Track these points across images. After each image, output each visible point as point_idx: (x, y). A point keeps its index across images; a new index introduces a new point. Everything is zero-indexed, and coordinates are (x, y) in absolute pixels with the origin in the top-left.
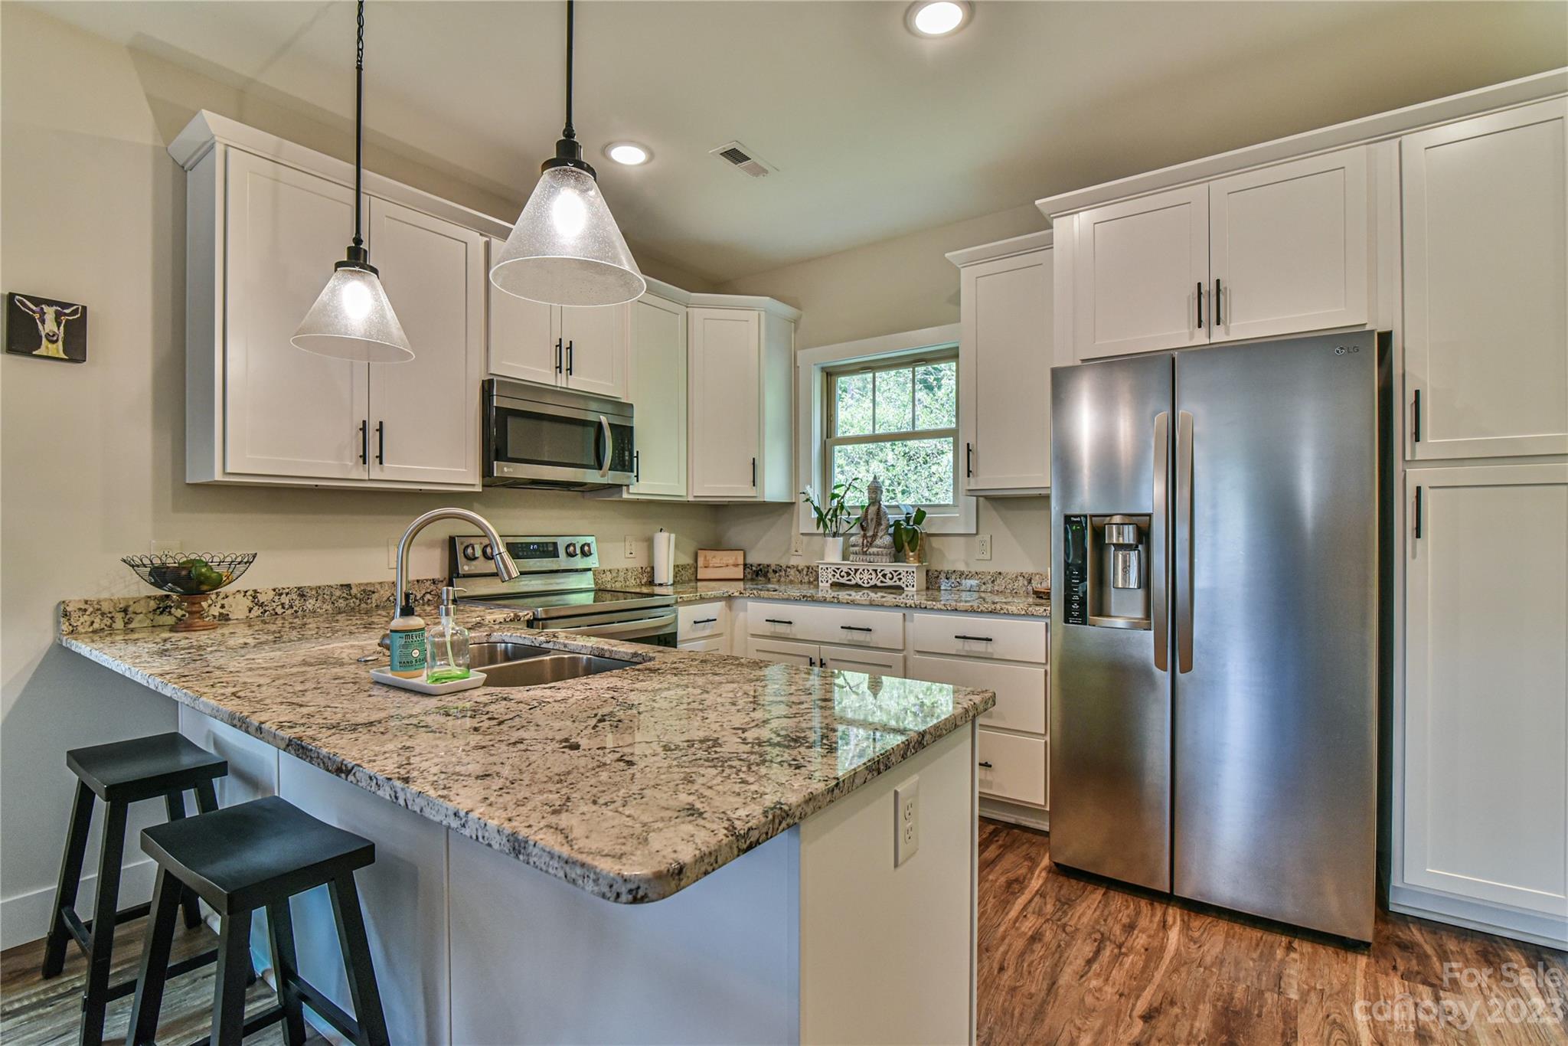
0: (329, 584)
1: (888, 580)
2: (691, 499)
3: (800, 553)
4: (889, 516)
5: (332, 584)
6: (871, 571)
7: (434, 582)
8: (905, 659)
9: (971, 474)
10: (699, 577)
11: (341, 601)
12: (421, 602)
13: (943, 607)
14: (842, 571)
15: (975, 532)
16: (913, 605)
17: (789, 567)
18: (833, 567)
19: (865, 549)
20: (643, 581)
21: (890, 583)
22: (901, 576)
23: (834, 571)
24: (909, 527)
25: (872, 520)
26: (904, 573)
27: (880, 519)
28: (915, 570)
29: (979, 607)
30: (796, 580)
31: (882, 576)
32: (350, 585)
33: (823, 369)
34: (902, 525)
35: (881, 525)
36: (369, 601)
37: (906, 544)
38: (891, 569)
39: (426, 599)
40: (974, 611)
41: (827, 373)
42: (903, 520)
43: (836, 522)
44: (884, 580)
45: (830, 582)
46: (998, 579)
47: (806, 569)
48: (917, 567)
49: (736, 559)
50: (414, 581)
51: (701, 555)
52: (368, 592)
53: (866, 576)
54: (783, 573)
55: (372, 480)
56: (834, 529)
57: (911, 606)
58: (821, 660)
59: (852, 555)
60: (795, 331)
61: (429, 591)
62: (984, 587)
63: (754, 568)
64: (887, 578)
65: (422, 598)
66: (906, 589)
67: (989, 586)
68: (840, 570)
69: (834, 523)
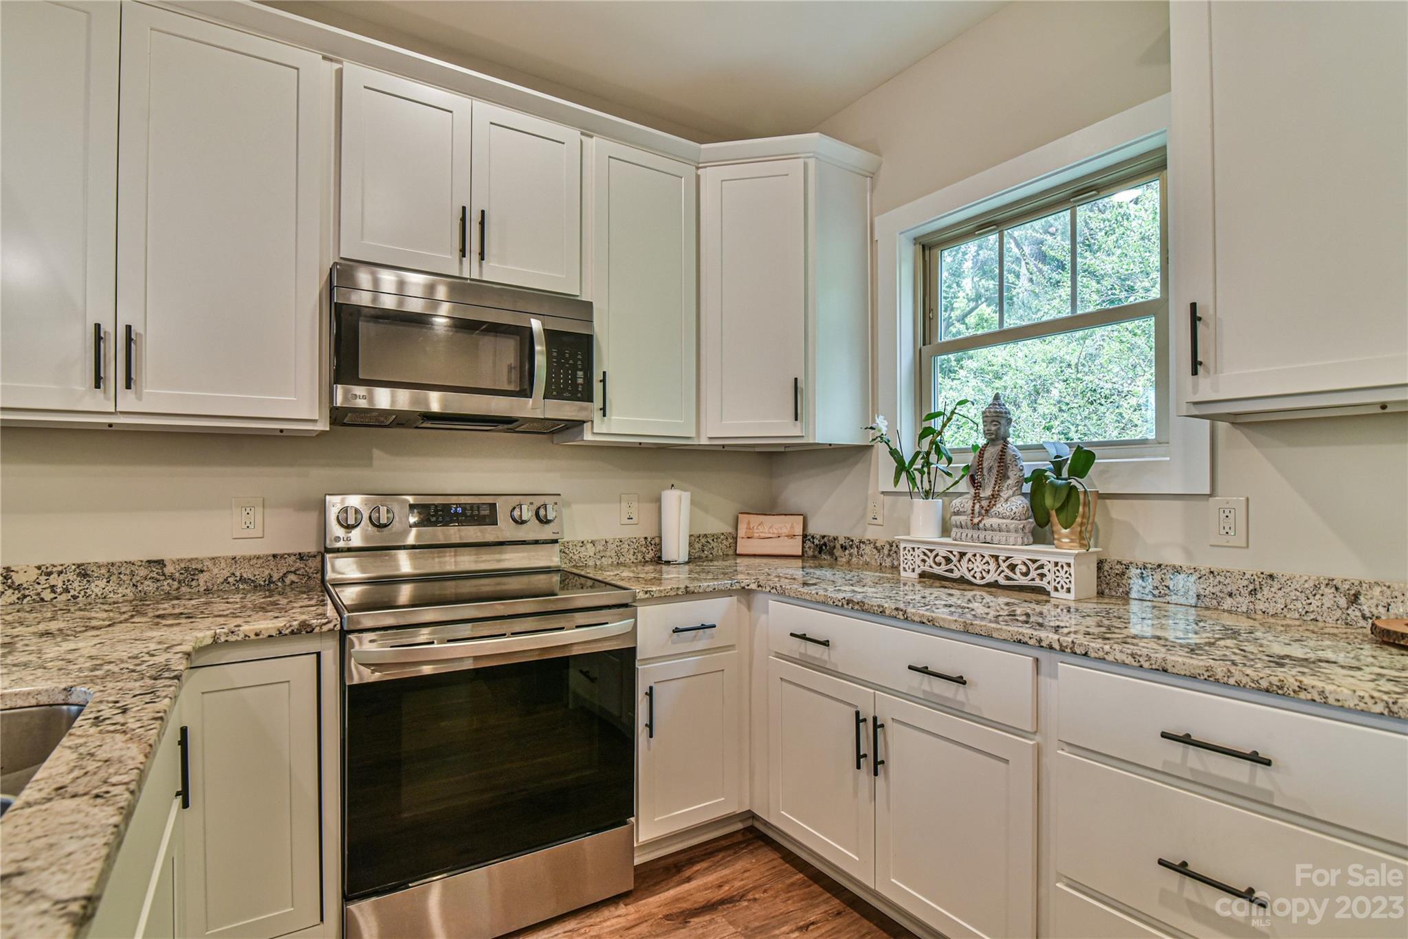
0: (128, 560)
1: (1018, 576)
2: (704, 441)
3: (879, 521)
4: (1024, 463)
5: (132, 559)
6: (987, 558)
7: (301, 557)
8: (1039, 750)
9: (1200, 369)
10: (738, 552)
11: (146, 583)
12: (280, 584)
13: (1129, 660)
14: (937, 555)
15: (1208, 492)
16: (1057, 646)
17: (864, 543)
18: (924, 548)
19: (976, 520)
20: (648, 557)
21: (1024, 581)
22: (1045, 571)
23: (925, 554)
24: (1060, 481)
25: (990, 469)
26: (1051, 566)
27: (1007, 468)
28: (1072, 561)
29: (1229, 674)
30: (873, 562)
31: (1008, 567)
32: (163, 560)
33: (916, 240)
34: (1047, 478)
35: (1008, 478)
36: (194, 583)
37: (1053, 513)
38: (1025, 557)
39: (288, 581)
40: (1217, 681)
41: (924, 247)
42: (1050, 470)
43: (929, 473)
44: (1011, 574)
45: (918, 571)
46: (1266, 590)
47: (887, 546)
48: (1077, 555)
49: (792, 527)
50: (267, 556)
51: (744, 519)
52: (191, 571)
53: (978, 566)
54: (855, 551)
55: (122, 413)
56: (926, 486)
57: (1051, 647)
58: (875, 719)
59: (954, 529)
60: (872, 191)
61: (293, 569)
62: (1229, 601)
63: (816, 542)
64: (1017, 571)
65: (282, 579)
66: (1053, 594)
67: (1243, 602)
68: (934, 553)
69: (926, 476)
